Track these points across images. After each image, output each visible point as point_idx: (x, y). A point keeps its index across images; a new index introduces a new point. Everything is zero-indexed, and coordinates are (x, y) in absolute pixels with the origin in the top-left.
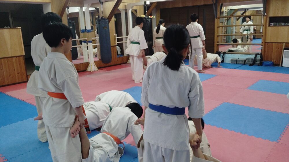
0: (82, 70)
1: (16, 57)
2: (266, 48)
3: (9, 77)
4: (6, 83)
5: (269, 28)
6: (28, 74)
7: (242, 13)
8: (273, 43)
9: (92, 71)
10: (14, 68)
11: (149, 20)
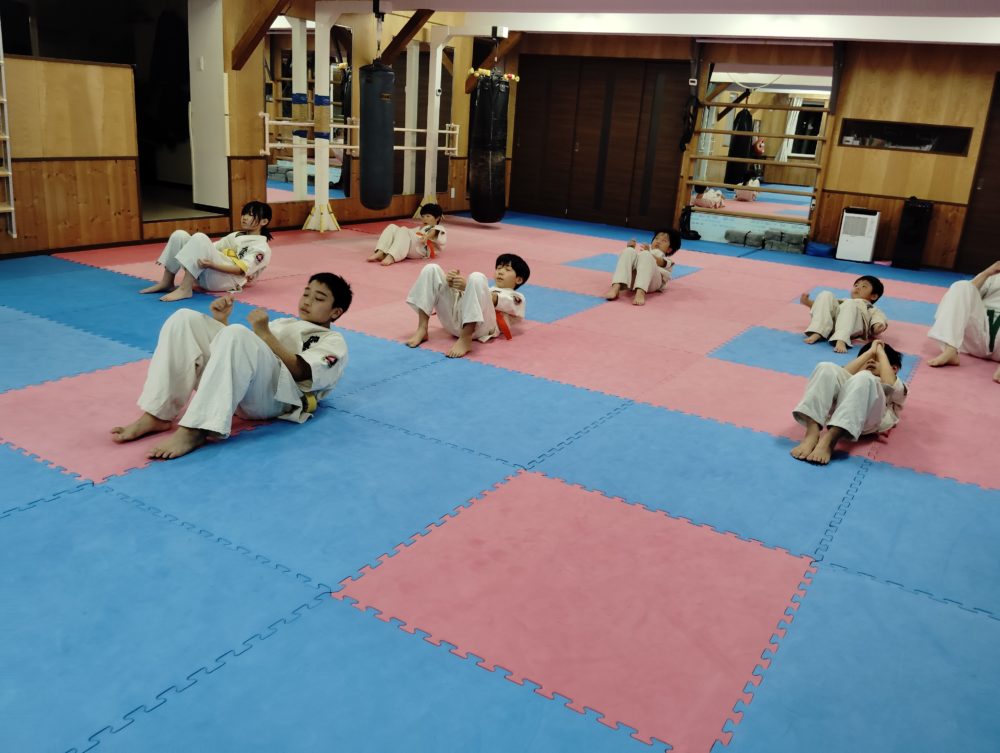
0: (292, 222)
1: (116, 159)
2: (825, 207)
3: (93, 220)
4: (84, 241)
5: (839, 151)
7: (734, 97)
8: (844, 193)
9: (322, 231)
10: (108, 194)
11: (503, 86)
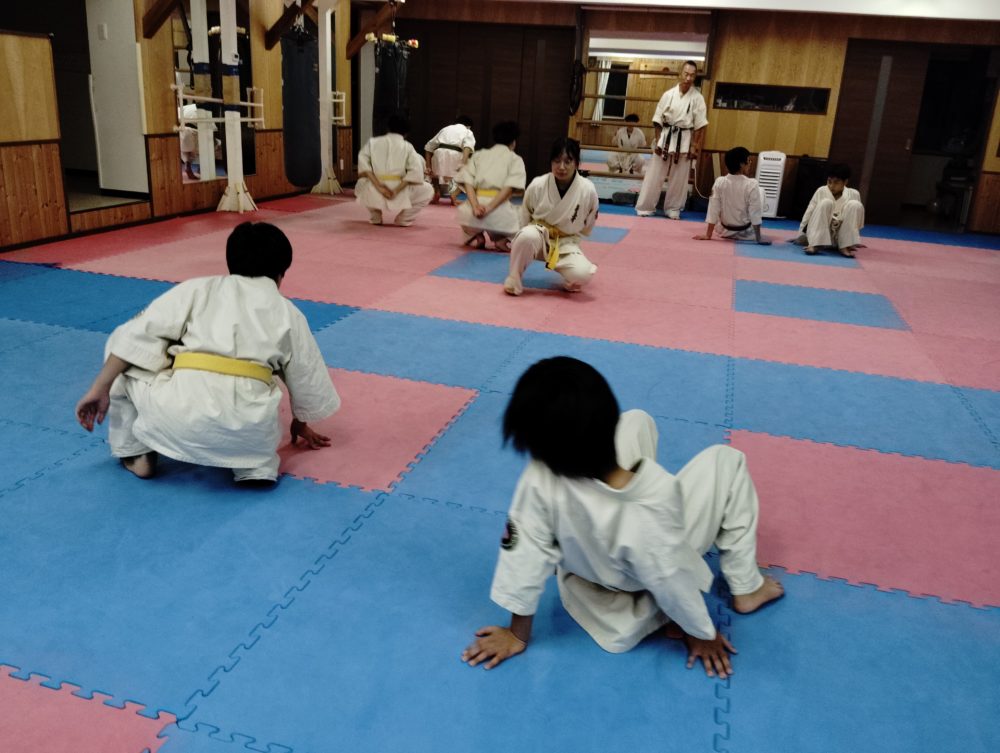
0: (206, 204)
1: (39, 143)
2: (704, 166)
5: (714, 113)
6: (72, 210)
10: (35, 184)
